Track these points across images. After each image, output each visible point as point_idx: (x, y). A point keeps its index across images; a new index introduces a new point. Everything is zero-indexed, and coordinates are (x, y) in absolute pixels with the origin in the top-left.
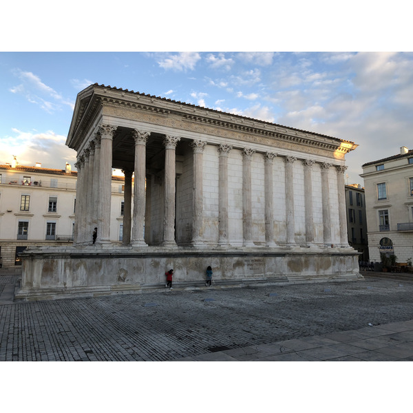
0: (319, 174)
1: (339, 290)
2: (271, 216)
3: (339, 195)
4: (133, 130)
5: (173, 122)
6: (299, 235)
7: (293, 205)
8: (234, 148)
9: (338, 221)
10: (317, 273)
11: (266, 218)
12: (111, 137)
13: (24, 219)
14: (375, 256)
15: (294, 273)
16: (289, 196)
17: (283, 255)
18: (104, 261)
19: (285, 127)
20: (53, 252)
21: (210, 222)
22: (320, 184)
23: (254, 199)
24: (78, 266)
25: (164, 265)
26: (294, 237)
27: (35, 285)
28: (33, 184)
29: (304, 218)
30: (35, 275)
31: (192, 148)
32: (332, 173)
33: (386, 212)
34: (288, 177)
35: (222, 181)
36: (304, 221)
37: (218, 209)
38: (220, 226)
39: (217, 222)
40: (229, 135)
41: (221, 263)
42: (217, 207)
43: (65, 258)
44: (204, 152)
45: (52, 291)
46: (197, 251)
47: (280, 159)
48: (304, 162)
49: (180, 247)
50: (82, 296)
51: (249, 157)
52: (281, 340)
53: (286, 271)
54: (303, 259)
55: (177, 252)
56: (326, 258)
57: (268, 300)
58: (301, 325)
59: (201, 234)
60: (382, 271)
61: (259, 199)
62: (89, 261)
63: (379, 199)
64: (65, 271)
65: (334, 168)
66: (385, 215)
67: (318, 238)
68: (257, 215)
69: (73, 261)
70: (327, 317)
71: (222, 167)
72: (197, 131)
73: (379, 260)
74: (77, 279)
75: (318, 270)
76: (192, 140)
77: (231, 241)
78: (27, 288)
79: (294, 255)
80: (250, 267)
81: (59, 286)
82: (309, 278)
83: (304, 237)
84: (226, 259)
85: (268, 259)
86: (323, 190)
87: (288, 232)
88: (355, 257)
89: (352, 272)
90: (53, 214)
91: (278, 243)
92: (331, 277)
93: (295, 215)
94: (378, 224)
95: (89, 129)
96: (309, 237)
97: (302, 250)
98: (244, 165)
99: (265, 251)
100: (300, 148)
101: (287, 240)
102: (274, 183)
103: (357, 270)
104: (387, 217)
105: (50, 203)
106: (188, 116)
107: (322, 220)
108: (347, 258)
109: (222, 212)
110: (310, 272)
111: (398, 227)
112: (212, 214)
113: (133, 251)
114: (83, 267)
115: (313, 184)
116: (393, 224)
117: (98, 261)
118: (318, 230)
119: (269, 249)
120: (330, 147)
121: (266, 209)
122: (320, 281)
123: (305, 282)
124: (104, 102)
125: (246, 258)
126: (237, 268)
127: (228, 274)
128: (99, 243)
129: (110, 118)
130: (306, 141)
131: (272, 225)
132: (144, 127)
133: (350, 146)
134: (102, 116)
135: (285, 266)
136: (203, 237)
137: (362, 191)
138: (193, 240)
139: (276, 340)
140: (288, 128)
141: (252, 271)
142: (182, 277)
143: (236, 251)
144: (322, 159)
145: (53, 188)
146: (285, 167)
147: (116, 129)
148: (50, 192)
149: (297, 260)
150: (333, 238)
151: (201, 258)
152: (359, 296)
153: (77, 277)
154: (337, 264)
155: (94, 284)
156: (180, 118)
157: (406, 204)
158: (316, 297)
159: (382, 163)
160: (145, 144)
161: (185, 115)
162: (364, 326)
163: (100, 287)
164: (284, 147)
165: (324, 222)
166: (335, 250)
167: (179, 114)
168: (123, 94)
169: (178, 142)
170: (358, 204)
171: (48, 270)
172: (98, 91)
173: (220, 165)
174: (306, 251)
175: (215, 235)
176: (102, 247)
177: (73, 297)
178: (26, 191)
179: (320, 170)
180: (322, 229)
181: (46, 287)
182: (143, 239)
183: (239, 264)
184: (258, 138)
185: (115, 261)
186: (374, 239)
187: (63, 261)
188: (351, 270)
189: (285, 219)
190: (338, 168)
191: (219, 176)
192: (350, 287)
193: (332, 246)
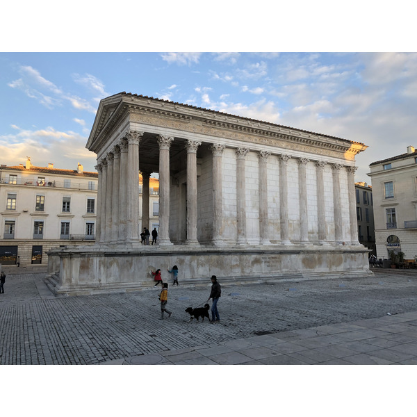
0: (330, 175)
1: (353, 285)
2: (286, 215)
3: (349, 194)
4: (158, 135)
5: (194, 127)
6: (313, 233)
7: (306, 204)
8: (251, 151)
9: (349, 219)
10: (330, 269)
11: (281, 218)
12: (138, 143)
13: (39, 219)
14: (382, 253)
15: (308, 269)
16: (302, 197)
17: (298, 253)
18: (135, 258)
19: (298, 130)
20: (89, 251)
21: (229, 222)
22: (331, 185)
23: (270, 199)
24: (111, 264)
25: (188, 263)
26: (307, 235)
27: (73, 281)
28: (47, 185)
29: (316, 217)
30: (74, 272)
31: (211, 152)
32: (343, 173)
33: (393, 210)
34: (302, 178)
35: (240, 183)
36: (317, 220)
37: (236, 210)
38: (238, 225)
39: (235, 222)
40: (246, 139)
41: (241, 260)
42: (236, 207)
43: (100, 256)
44: (223, 155)
45: (89, 287)
46: (218, 250)
47: (294, 161)
48: (316, 163)
49: (203, 246)
50: (116, 291)
51: (264, 159)
52: (313, 326)
53: (301, 268)
54: (316, 256)
55: (200, 250)
56: (338, 255)
57: (289, 294)
58: (328, 315)
59: (221, 233)
60: (391, 268)
61: (274, 199)
62: (121, 259)
63: (386, 198)
64: (99, 268)
65: (344, 169)
66: (392, 213)
67: (330, 237)
68: (272, 214)
69: (107, 259)
70: (348, 308)
71: (240, 169)
72: (217, 135)
73: (387, 257)
74: (110, 276)
75: (331, 267)
76: (212, 144)
77: (248, 239)
78: (67, 284)
79: (308, 252)
80: (267, 264)
81: (94, 283)
82: (322, 274)
83: (317, 235)
84: (245, 257)
85: (283, 257)
86: (334, 190)
87: (302, 231)
88: (365, 254)
89: (362, 268)
90: (67, 214)
91: (292, 241)
92: (343, 273)
93: (308, 214)
94: (386, 222)
95: (113, 133)
96: (321, 235)
97: (315, 248)
98: (260, 167)
99: (281, 249)
100: (313, 149)
101: (301, 238)
102: (288, 184)
103: (367, 266)
104: (394, 215)
105: (64, 203)
106: (208, 121)
107: (333, 219)
108: (357, 255)
109: (241, 213)
110: (322, 269)
111: (405, 225)
112: (231, 214)
113: (160, 250)
114: (115, 264)
115: (325, 184)
116: (400, 221)
117: (129, 258)
118: (330, 228)
119: (285, 247)
120: (341, 149)
121: (281, 209)
122: (332, 278)
123: (319, 278)
124: (131, 110)
125: (264, 256)
126: (255, 265)
127: (247, 271)
128: (129, 243)
129: (137, 125)
130: (318, 143)
131: (287, 225)
132: (168, 132)
133: (360, 147)
134: (129, 122)
135: (300, 263)
136: (223, 237)
137: (369, 189)
138: (214, 238)
139: (310, 326)
140: (302, 131)
141: (269, 268)
142: (205, 273)
143: (254, 249)
144: (333, 161)
145: (66, 188)
146: (299, 168)
147: (142, 135)
148: (63, 192)
149: (311, 258)
150: (344, 236)
151: (222, 256)
152: (373, 291)
153: (111, 274)
154: (348, 260)
155: (125, 280)
156: (200, 123)
157: (413, 202)
158: (334, 291)
159: (389, 162)
160: (168, 148)
161: (205, 121)
162: (384, 315)
163: (131, 284)
164: (298, 149)
165: (336, 220)
166: (347, 248)
167: (200, 119)
168: (149, 101)
169: (199, 146)
170: (365, 202)
171: (84, 267)
172: (126, 100)
173: (237, 168)
174: (319, 249)
175: (234, 235)
176: (132, 246)
177: (108, 292)
178: (41, 192)
179: (331, 170)
180: (334, 227)
181: (84, 283)
182: (168, 238)
183: (257, 261)
184: (273, 141)
185: (144, 259)
186: (381, 237)
187: (98, 259)
188: (361, 266)
189: (299, 219)
190: (348, 168)
191: (237, 177)
192: (362, 282)
193: (343, 244)
